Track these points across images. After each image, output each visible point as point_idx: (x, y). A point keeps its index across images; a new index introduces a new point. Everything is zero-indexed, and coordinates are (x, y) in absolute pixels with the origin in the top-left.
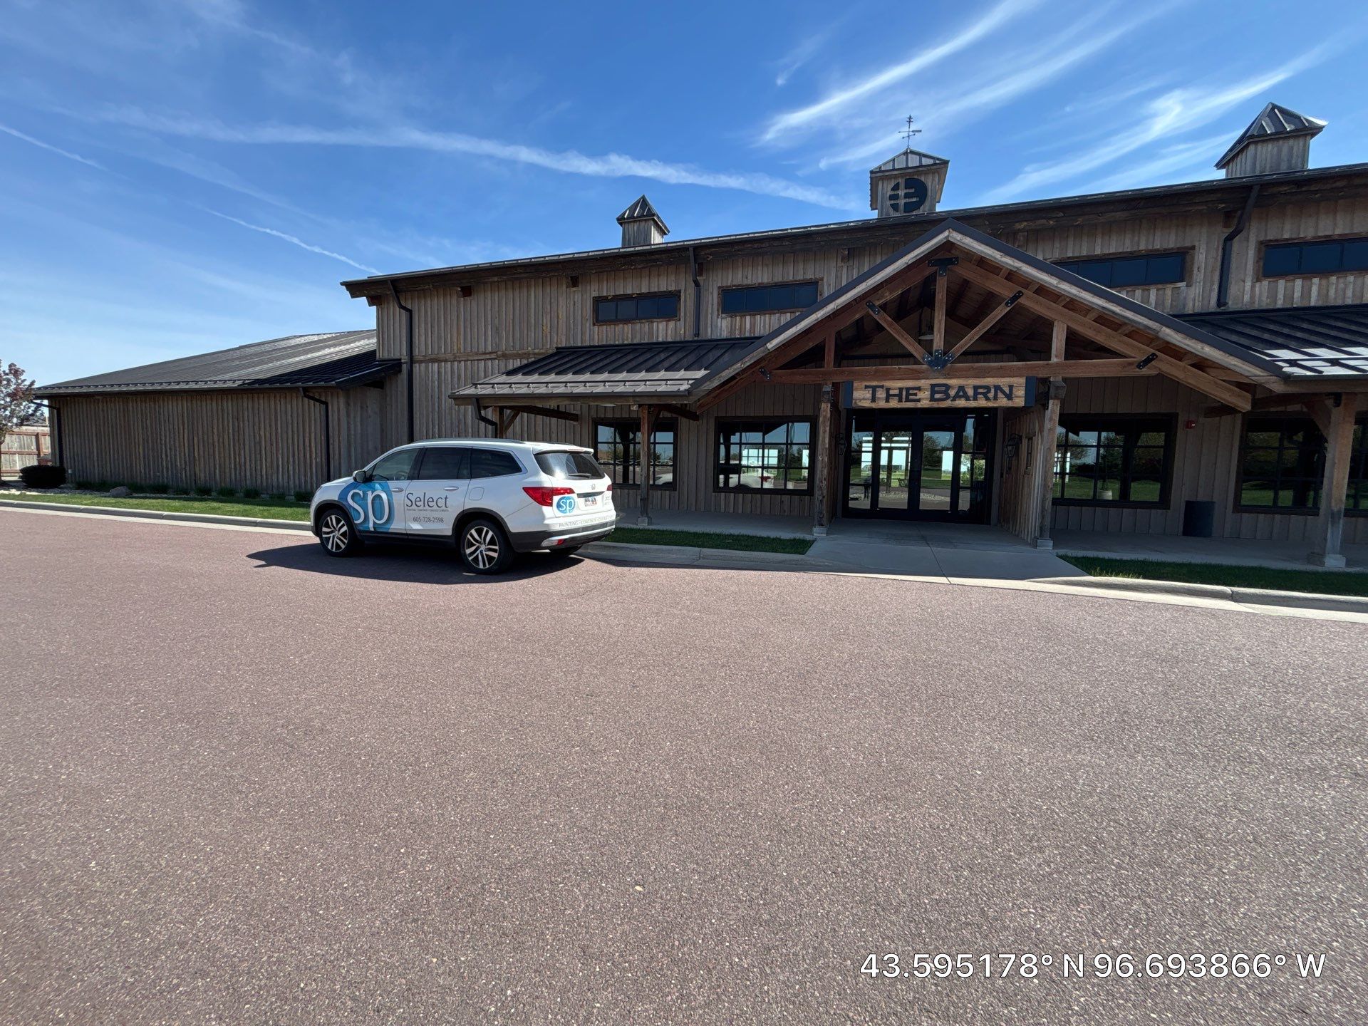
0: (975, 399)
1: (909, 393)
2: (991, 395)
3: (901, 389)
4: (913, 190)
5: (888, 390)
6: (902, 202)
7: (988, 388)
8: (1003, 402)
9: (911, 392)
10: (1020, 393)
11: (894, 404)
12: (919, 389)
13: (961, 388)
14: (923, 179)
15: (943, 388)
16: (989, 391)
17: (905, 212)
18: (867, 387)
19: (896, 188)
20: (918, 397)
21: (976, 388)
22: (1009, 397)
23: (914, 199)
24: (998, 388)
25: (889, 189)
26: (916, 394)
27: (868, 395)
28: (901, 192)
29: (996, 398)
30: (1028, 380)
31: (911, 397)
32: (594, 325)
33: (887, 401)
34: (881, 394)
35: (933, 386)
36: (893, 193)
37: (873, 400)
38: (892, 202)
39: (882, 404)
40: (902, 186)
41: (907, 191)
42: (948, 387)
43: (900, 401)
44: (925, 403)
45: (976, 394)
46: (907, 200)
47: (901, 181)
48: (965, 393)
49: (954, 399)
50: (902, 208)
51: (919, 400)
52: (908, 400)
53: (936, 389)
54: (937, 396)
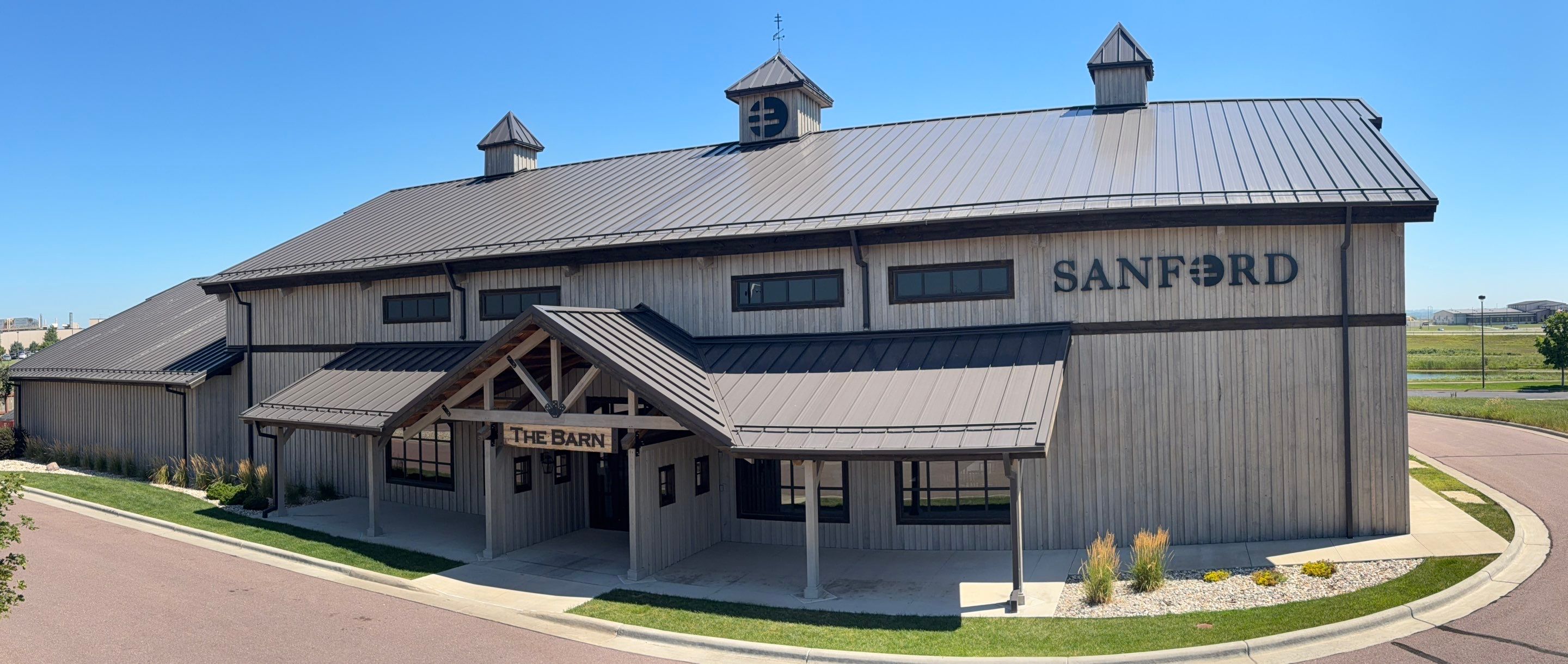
0: (581, 445)
1: (537, 437)
2: (590, 442)
3: (533, 432)
4: (772, 112)
5: (525, 432)
6: (763, 124)
7: (588, 435)
8: (597, 448)
9: (541, 435)
10: (608, 441)
11: (530, 444)
12: (545, 433)
13: (571, 435)
14: (782, 97)
15: (560, 434)
16: (589, 439)
17: (765, 136)
18: (512, 428)
19: (756, 107)
20: (545, 440)
21: (581, 435)
22: (602, 445)
23: (776, 122)
24: (595, 436)
25: (750, 108)
26: (543, 438)
27: (514, 436)
28: (762, 112)
29: (593, 445)
30: (613, 429)
31: (541, 440)
32: (384, 323)
33: (526, 442)
34: (521, 435)
35: (554, 431)
36: (753, 114)
37: (517, 440)
38: (753, 125)
39: (522, 444)
40: (762, 105)
41: (768, 112)
42: (563, 433)
43: (534, 442)
44: (549, 446)
45: (581, 440)
46: (768, 123)
47: (761, 99)
48: (574, 439)
49: (567, 444)
50: (762, 131)
51: (545, 443)
52: (539, 442)
53: (556, 434)
54: (557, 440)
